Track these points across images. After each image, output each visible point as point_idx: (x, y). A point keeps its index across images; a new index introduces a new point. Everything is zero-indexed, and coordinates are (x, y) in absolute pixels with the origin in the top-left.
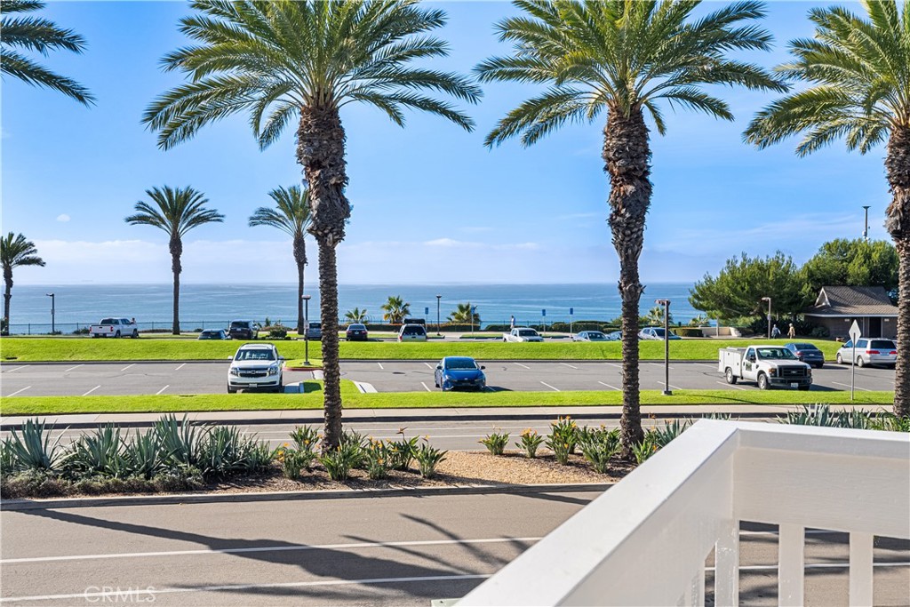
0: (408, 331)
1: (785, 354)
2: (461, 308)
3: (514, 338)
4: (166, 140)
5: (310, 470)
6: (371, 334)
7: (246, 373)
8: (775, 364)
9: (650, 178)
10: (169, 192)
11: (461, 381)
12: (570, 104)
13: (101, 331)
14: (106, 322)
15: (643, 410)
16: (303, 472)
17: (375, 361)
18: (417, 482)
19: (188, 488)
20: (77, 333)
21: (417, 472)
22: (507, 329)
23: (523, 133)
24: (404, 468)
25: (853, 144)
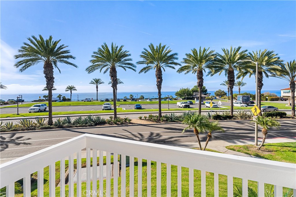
0: (132, 100)
1: (186, 103)
2: (141, 96)
3: (148, 101)
4: (89, 73)
5: (111, 123)
6: (127, 100)
7: (105, 107)
8: (185, 104)
9: (162, 78)
10: (96, 79)
11: (138, 108)
12: (151, 67)
13: (85, 100)
14: (86, 99)
15: (162, 112)
16: (110, 123)
17: (127, 105)
18: (127, 124)
19: (92, 126)
20: (82, 101)
21: (128, 122)
22: (147, 99)
23: (144, 72)
24: (126, 122)
25: (193, 73)
